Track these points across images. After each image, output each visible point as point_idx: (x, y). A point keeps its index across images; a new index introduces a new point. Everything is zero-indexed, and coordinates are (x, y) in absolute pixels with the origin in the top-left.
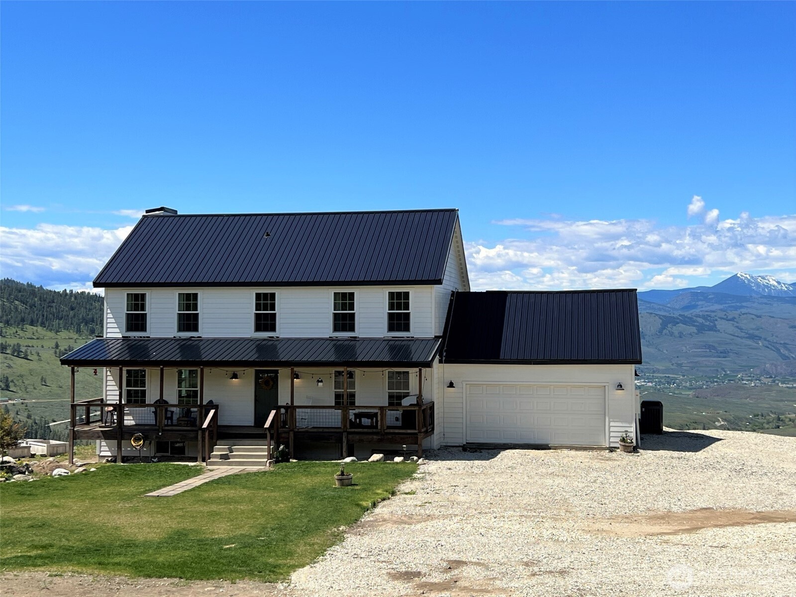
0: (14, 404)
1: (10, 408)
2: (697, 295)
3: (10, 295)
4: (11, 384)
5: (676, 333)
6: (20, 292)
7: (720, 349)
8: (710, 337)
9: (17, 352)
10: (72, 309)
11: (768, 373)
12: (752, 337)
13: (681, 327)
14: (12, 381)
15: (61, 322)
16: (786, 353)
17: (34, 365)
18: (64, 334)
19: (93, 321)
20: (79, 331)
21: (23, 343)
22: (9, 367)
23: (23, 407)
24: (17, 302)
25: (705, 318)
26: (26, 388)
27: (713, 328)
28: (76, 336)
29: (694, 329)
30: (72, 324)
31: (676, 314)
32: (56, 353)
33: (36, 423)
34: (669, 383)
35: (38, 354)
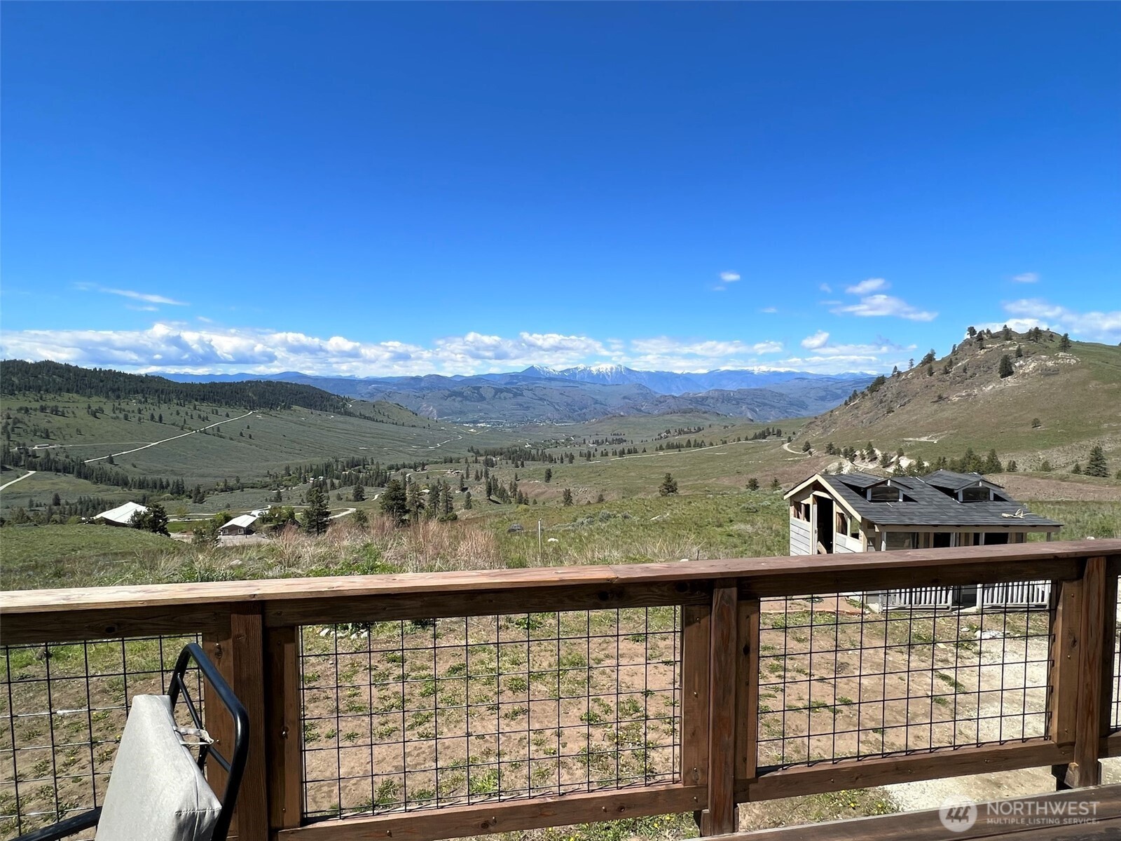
0: (54, 448)
1: (50, 451)
2: (514, 377)
3: (48, 371)
4: (50, 434)
5: (502, 397)
6: (57, 369)
7: (525, 406)
8: (520, 400)
9: (55, 411)
10: (102, 381)
11: (549, 418)
12: (541, 399)
13: (505, 394)
14: (52, 432)
15: (93, 390)
16: (558, 408)
17: (71, 421)
18: (95, 399)
19: (119, 390)
20: (107, 397)
21: (60, 405)
22: (49, 422)
23: (62, 450)
24: (54, 376)
25: (517, 389)
26: (64, 437)
27: (522, 395)
28: (105, 400)
29: (512, 395)
30: (101, 392)
31: (503, 387)
32: (88, 412)
33: (73, 461)
34: (499, 425)
35: (73, 413)
